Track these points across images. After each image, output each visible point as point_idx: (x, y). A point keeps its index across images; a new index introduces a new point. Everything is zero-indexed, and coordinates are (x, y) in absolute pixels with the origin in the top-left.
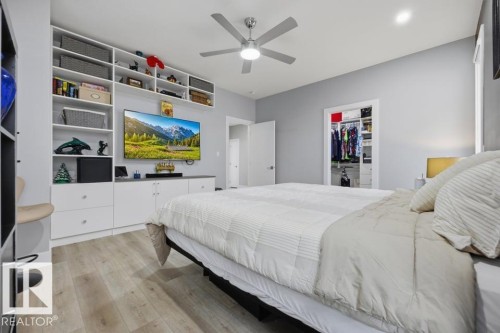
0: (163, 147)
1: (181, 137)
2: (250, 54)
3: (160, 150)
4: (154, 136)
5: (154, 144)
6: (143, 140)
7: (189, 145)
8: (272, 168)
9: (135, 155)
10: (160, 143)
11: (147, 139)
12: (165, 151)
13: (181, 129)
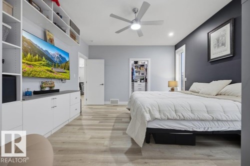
0: (50, 69)
1: (61, 62)
2: (136, 27)
3: (48, 70)
4: (44, 59)
5: (44, 65)
6: (36, 61)
7: (65, 69)
8: (102, 84)
9: (29, 74)
10: (48, 65)
11: (39, 60)
12: (51, 72)
13: (60, 55)
